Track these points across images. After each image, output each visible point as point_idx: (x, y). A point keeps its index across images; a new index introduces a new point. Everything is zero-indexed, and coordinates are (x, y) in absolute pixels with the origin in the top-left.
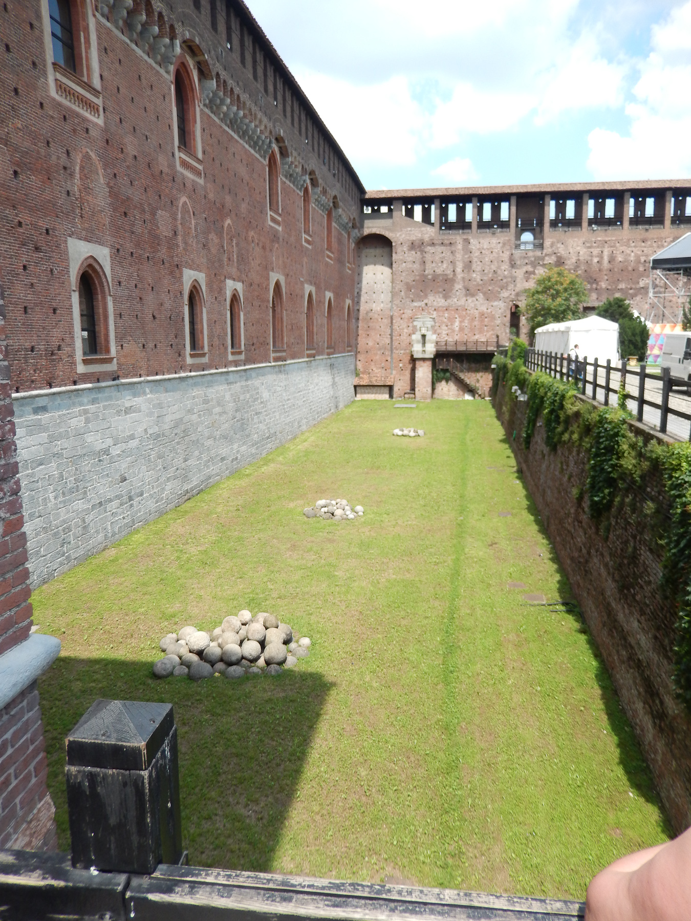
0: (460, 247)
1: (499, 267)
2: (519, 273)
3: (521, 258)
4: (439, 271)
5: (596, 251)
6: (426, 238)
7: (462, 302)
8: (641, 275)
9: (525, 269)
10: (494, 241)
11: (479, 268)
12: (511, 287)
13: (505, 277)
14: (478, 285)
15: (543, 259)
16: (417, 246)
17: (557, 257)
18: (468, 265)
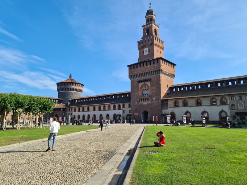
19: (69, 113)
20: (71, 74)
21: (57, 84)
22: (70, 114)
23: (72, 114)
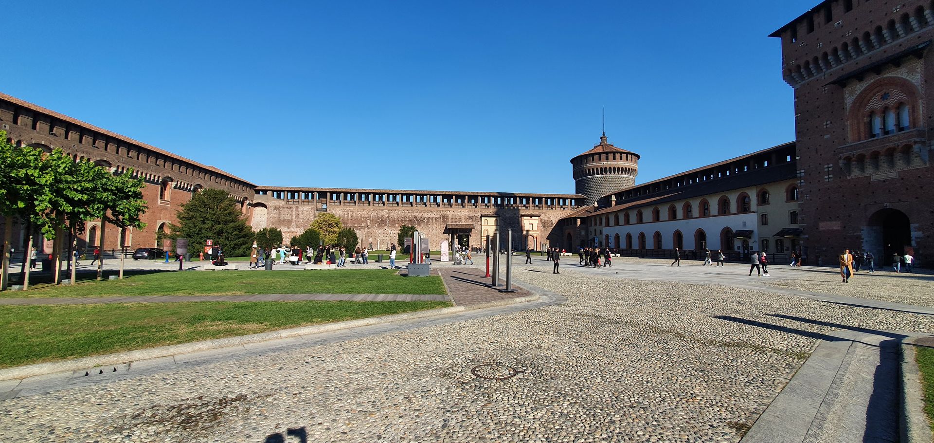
0: (294, 209)
1: (310, 217)
3: (318, 214)
4: (286, 218)
5: (346, 213)
6: (281, 205)
7: (295, 230)
8: (363, 222)
10: (308, 208)
11: (302, 217)
14: (301, 223)
16: (277, 208)
17: (332, 213)
18: (298, 216)
20: (604, 133)
21: (572, 161)
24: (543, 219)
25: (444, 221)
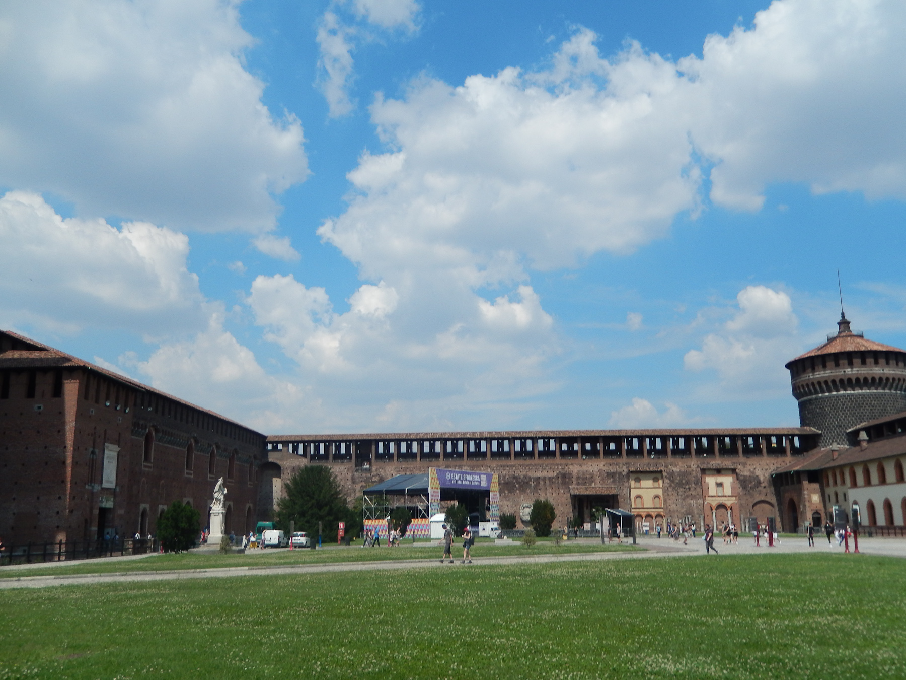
1: (346, 483)
2: (358, 487)
3: (358, 478)
5: (401, 475)
6: (302, 465)
9: (361, 484)
10: (343, 467)
12: (353, 495)
13: (349, 489)
15: (372, 478)
16: (296, 470)
17: (380, 477)
19: (836, 494)
20: (843, 314)
21: (789, 366)
22: (841, 497)
23: (845, 495)
24: (742, 474)
25: (564, 483)
